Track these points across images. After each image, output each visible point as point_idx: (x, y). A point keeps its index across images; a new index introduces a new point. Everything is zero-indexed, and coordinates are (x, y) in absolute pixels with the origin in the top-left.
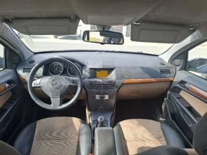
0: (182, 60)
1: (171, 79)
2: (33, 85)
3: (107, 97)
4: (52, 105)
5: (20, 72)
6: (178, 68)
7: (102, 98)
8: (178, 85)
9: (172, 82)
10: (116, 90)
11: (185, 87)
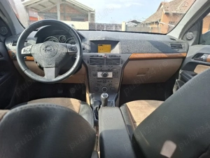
0: (196, 32)
1: (184, 55)
2: (22, 53)
3: (110, 75)
4: (45, 77)
5: (9, 46)
6: (191, 43)
7: (105, 75)
8: (193, 60)
9: (184, 58)
10: (121, 66)
11: (202, 60)
